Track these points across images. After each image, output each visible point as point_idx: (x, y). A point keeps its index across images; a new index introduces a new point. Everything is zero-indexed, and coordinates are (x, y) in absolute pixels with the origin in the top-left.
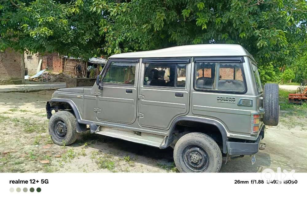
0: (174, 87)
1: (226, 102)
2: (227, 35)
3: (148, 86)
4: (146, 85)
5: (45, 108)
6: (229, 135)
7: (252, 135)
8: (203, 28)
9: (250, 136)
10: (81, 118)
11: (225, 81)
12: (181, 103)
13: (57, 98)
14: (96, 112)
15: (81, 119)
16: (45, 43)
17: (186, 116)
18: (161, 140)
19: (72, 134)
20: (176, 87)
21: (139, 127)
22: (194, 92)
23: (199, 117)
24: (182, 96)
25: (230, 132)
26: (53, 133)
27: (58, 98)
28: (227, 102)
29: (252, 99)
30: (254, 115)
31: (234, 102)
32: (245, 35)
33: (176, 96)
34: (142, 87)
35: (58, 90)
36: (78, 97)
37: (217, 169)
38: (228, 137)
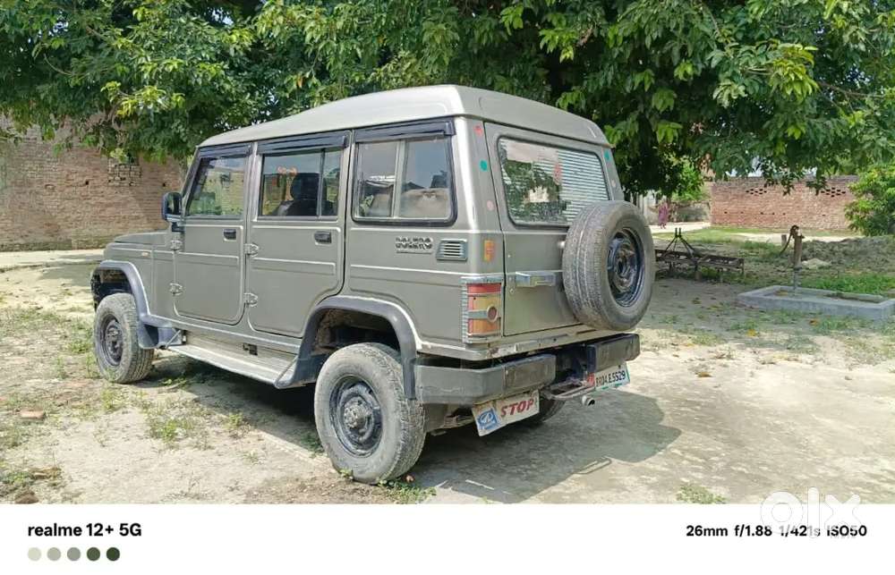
0: (316, 218)
1: (412, 250)
2: (649, 75)
3: (281, 217)
4: (262, 215)
5: (90, 288)
6: (419, 344)
7: (470, 346)
8: (562, 57)
9: (464, 349)
10: (148, 310)
11: (420, 194)
12: (328, 261)
13: (111, 261)
14: (174, 293)
15: (149, 313)
16: (183, 130)
17: (339, 296)
18: (284, 363)
19: (131, 354)
20: (321, 217)
21: (250, 333)
22: (353, 229)
23: (363, 296)
24: (329, 240)
25: (423, 336)
26: (101, 350)
27: (112, 259)
28: (416, 250)
29: (465, 240)
30: (470, 285)
31: (430, 251)
32: (689, 70)
33: (317, 240)
34: (255, 220)
35: (116, 239)
36: (143, 254)
37: (399, 445)
38: (418, 353)
